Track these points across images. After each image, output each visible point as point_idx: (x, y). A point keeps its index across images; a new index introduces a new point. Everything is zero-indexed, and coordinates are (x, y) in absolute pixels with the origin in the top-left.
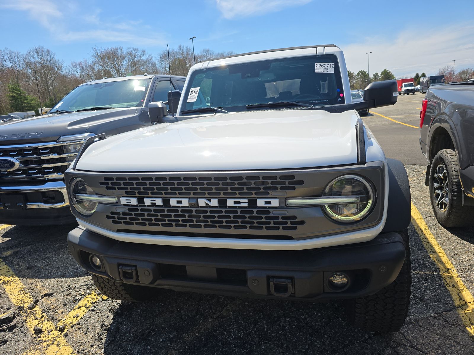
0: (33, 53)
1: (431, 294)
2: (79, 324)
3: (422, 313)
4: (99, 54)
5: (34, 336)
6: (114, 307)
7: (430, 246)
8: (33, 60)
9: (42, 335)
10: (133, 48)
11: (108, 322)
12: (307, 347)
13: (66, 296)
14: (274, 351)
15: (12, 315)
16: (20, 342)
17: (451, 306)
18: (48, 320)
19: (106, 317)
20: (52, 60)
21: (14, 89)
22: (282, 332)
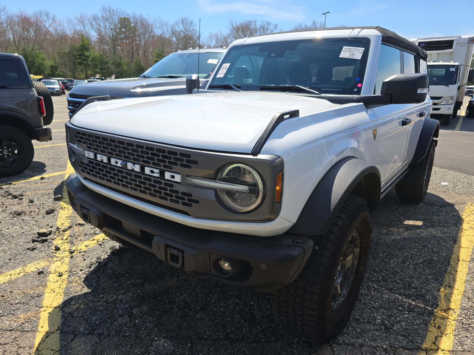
0: (179, 23)
1: (404, 326)
2: (85, 252)
3: (375, 340)
4: (234, 26)
5: (53, 251)
6: (115, 247)
7: (452, 280)
8: (178, 29)
9: (58, 252)
10: (267, 22)
11: (104, 256)
12: (234, 329)
13: (91, 229)
14: (204, 322)
15: (49, 232)
16: (42, 252)
17: (416, 345)
18: (68, 243)
19: (105, 252)
20: (193, 30)
21: (159, 55)
22: (224, 309)
